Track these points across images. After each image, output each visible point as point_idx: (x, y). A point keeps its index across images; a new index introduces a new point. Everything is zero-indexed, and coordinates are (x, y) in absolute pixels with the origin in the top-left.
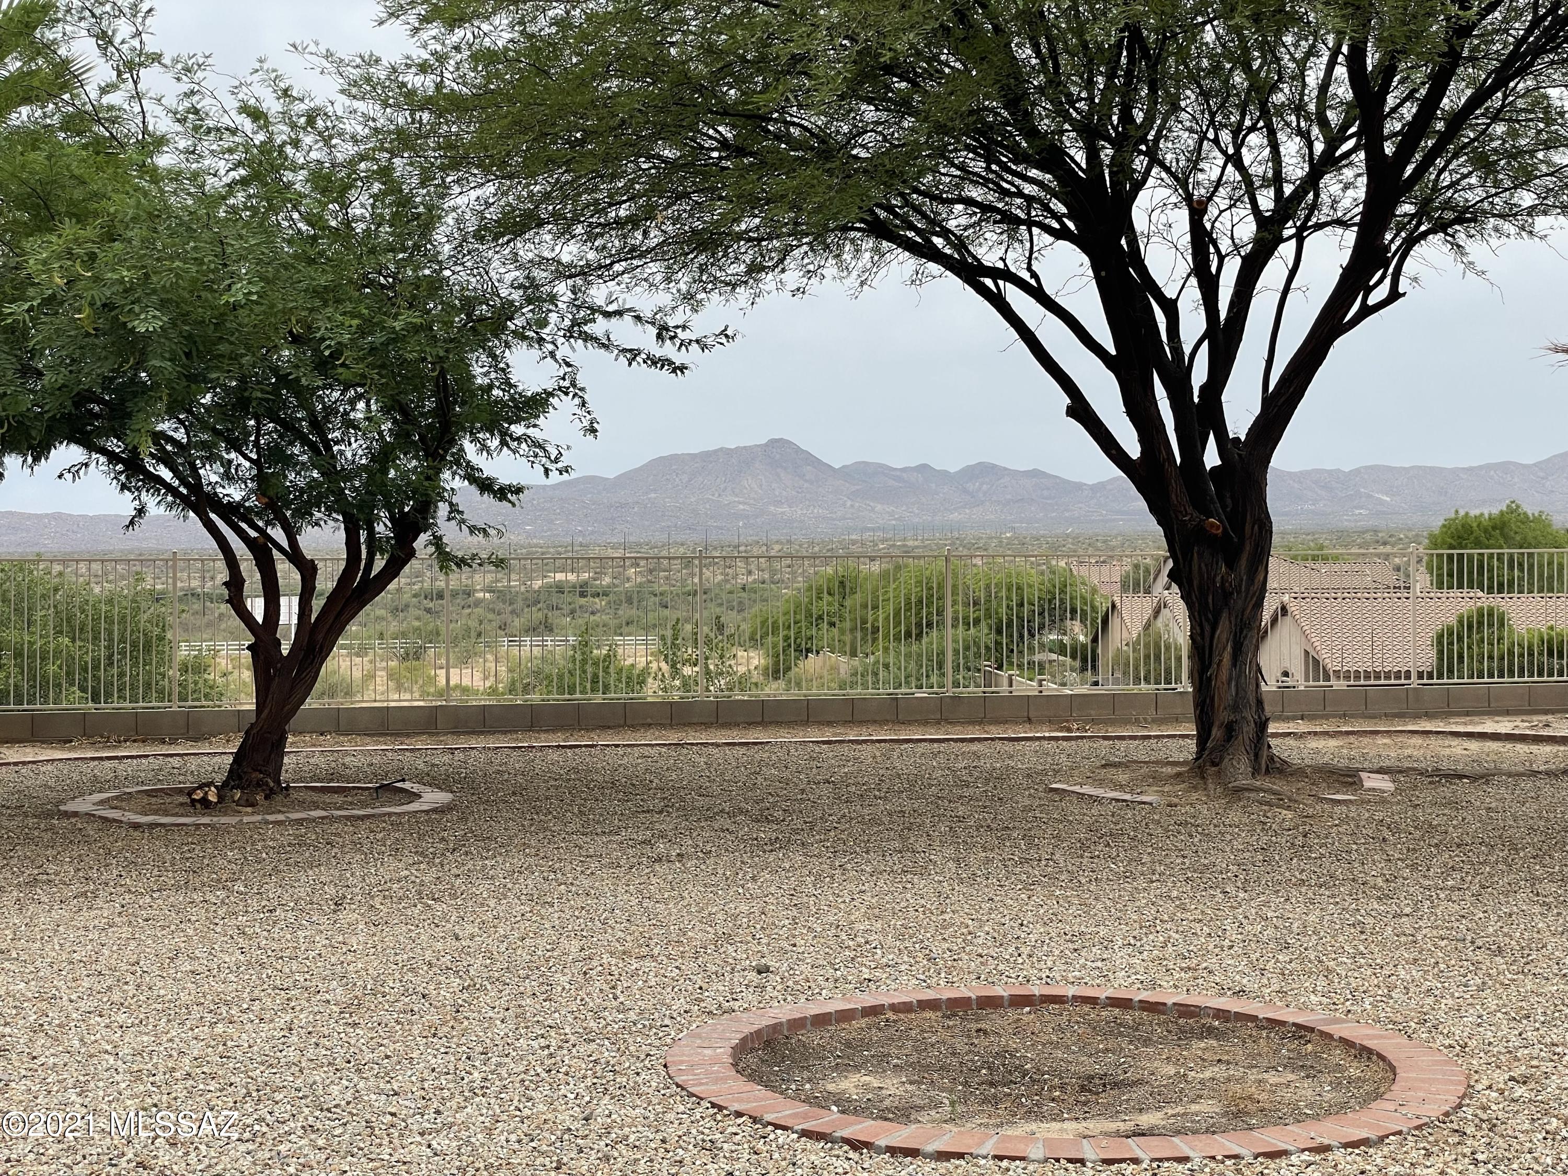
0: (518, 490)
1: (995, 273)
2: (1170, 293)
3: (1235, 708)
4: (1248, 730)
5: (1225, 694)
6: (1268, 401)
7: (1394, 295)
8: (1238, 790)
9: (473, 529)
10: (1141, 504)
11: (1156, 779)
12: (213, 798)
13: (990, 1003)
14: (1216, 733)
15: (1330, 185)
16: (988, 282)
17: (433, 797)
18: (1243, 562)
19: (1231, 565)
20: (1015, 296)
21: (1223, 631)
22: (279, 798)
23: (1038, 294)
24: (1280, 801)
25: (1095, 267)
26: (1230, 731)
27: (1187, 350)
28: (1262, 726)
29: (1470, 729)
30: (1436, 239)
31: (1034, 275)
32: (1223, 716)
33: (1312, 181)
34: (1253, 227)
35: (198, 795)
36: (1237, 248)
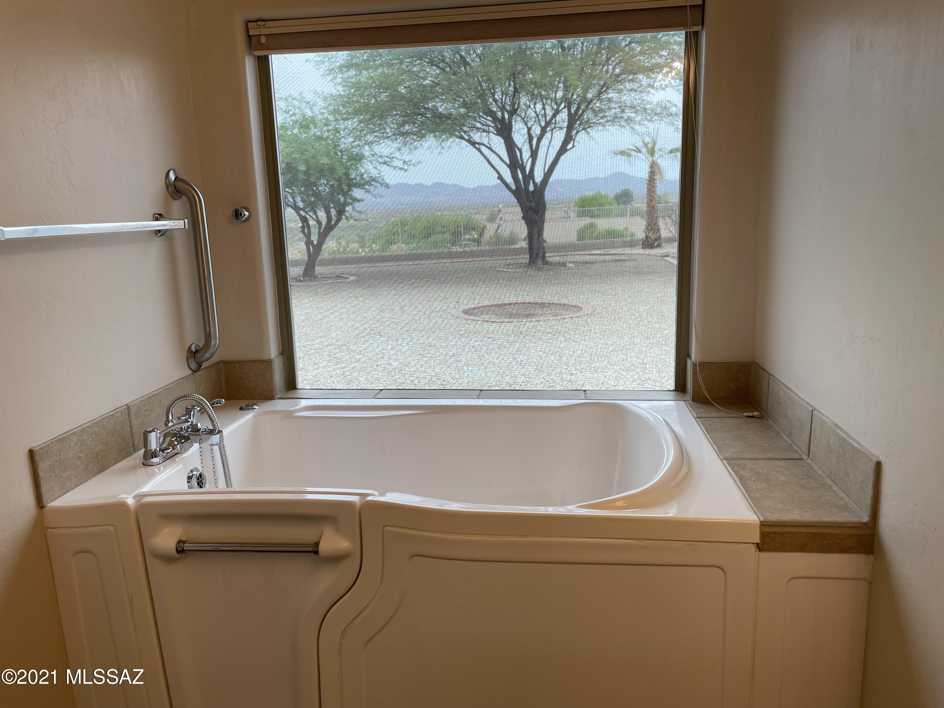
0: (362, 200)
1: (479, 144)
2: (520, 146)
3: (538, 249)
4: (541, 254)
5: (536, 245)
6: (545, 174)
7: (573, 146)
8: (539, 268)
9: (359, 212)
10: (516, 201)
11: (521, 267)
12: (302, 279)
13: (505, 305)
14: (534, 255)
15: (558, 118)
16: (477, 146)
17: (352, 278)
18: (539, 214)
19: (537, 214)
20: (483, 148)
21: (535, 231)
22: (316, 279)
23: (490, 149)
24: (550, 270)
25: (505, 142)
26: (537, 255)
27: (525, 161)
28: (544, 253)
29: (590, 253)
30: (583, 131)
31: (490, 144)
32: (535, 251)
33: (554, 116)
34: (540, 129)
35: (298, 278)
36: (536, 135)
